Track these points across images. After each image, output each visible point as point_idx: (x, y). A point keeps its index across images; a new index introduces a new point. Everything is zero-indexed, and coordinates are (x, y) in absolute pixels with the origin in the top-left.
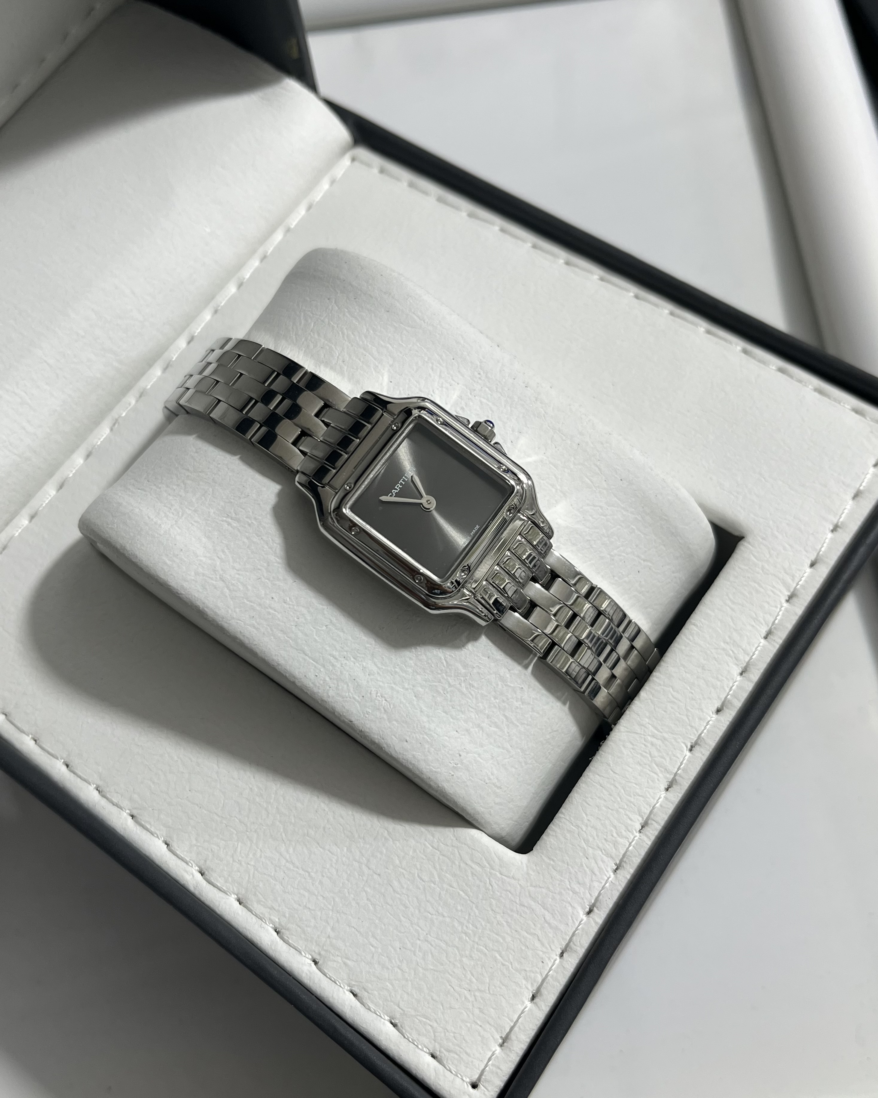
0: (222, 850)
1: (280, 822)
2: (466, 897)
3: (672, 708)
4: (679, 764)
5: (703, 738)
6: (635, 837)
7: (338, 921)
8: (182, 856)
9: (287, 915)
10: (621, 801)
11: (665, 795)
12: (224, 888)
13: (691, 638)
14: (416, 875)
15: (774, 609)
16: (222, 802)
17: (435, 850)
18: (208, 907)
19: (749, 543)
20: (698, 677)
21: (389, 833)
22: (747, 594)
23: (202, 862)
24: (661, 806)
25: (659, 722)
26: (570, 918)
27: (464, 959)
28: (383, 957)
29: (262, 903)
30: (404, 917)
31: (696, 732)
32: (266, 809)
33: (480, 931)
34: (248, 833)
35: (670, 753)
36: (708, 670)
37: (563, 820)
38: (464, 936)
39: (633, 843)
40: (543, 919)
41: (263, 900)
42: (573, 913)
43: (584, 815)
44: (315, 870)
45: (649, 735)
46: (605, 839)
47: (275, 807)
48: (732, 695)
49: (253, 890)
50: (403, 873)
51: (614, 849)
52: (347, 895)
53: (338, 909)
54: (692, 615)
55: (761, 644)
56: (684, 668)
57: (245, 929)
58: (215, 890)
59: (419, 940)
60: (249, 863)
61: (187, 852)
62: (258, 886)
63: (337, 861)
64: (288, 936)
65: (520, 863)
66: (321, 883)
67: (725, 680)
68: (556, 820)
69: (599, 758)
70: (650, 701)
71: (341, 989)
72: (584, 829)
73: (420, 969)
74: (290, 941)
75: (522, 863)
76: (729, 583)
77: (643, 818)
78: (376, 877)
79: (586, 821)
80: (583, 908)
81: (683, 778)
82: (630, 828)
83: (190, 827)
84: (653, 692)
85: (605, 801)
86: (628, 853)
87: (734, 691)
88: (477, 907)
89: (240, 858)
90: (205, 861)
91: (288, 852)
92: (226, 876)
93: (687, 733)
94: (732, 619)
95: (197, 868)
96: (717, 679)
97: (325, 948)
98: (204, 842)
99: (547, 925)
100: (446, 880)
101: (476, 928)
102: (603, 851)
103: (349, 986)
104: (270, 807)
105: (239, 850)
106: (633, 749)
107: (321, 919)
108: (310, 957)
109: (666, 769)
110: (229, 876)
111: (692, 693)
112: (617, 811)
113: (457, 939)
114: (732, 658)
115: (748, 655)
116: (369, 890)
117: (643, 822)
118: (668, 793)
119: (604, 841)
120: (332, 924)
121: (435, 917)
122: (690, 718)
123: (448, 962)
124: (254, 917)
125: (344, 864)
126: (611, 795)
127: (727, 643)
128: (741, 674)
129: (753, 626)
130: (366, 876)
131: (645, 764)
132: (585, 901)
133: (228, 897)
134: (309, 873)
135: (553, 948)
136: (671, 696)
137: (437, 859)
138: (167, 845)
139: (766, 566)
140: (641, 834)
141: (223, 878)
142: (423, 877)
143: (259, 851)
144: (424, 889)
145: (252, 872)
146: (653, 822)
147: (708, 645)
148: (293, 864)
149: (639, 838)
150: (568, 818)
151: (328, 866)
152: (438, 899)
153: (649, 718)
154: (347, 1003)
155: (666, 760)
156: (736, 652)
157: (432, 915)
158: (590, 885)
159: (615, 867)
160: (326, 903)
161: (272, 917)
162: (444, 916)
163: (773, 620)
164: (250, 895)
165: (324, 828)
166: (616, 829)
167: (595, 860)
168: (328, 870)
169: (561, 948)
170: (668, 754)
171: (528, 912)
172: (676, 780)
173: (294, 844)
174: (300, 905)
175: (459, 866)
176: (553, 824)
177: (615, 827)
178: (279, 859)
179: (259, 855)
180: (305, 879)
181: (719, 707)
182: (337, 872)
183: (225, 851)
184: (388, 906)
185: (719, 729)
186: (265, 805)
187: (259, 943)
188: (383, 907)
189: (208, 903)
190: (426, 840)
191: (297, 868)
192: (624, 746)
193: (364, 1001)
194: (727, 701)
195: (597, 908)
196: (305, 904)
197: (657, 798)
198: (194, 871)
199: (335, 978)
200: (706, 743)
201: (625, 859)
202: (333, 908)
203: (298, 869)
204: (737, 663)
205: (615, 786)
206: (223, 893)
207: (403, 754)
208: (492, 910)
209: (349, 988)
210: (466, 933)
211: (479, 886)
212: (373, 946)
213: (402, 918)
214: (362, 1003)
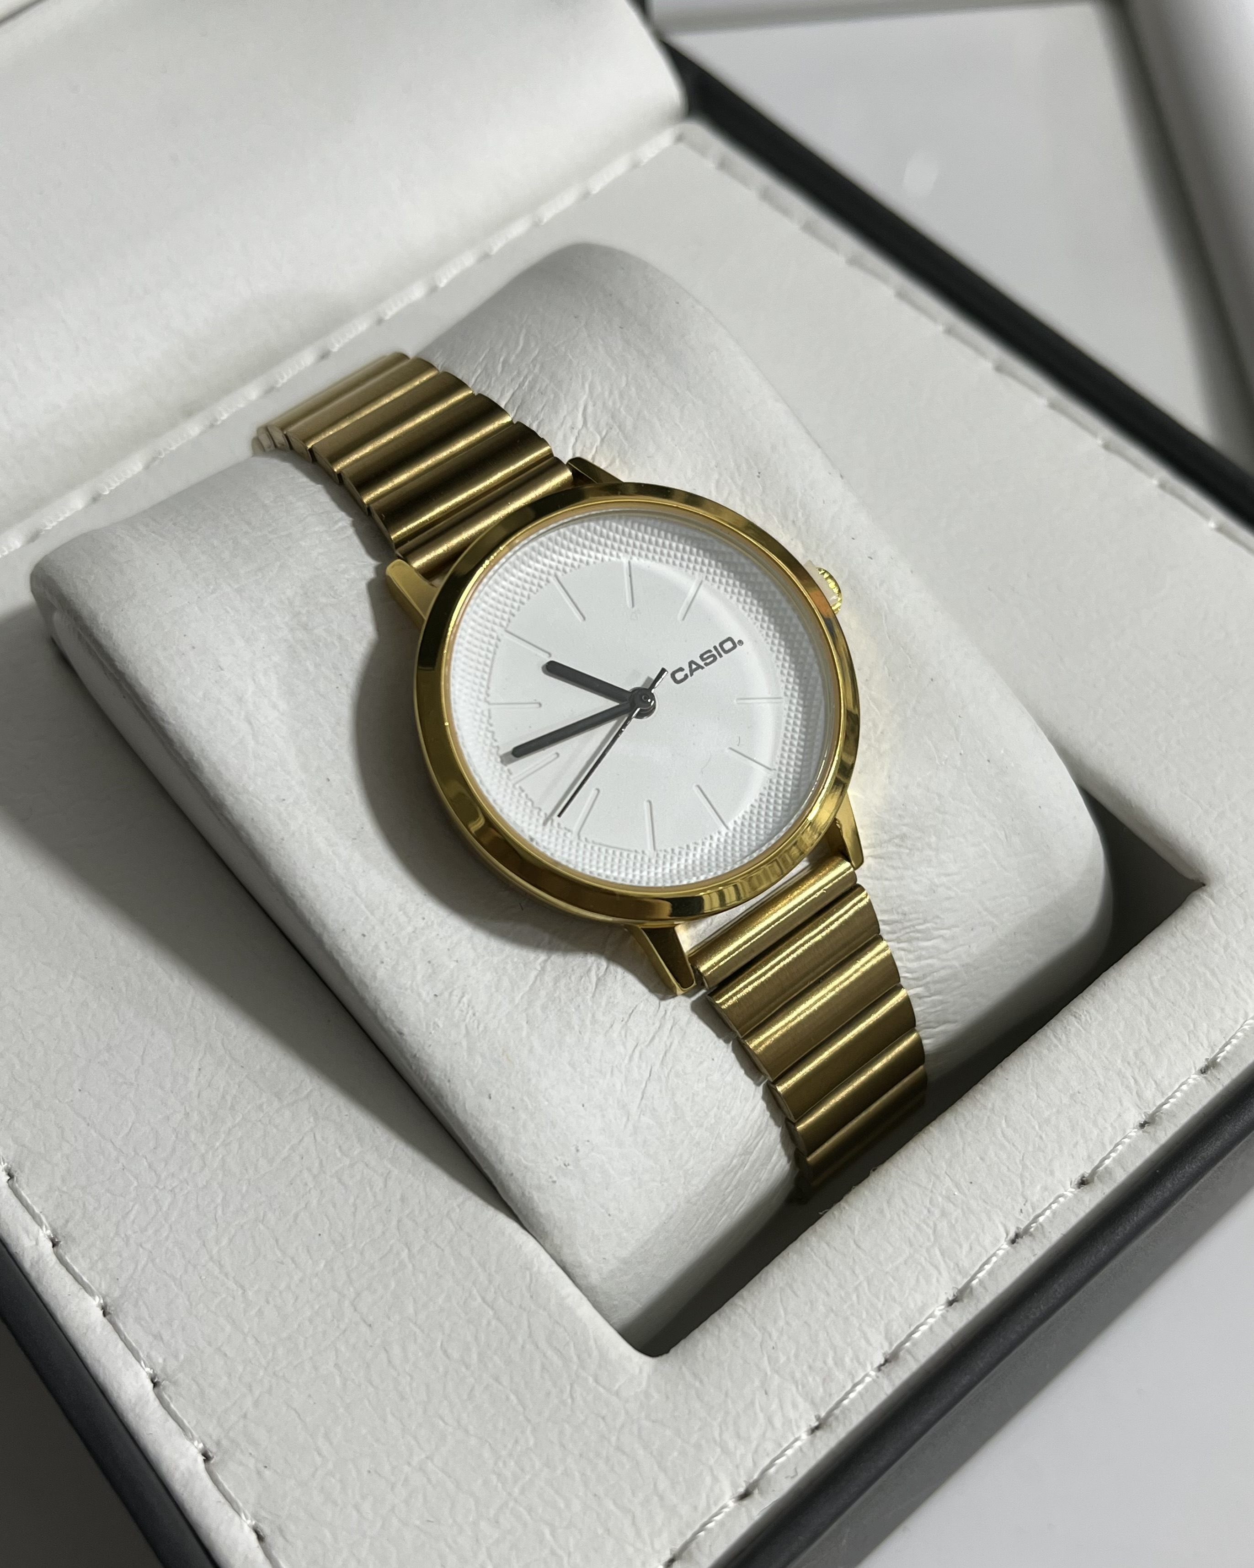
0: (103, 1209)
1: (221, 1185)
2: (520, 1409)
3: (996, 1154)
4: (985, 1259)
5: (1041, 1224)
6: (867, 1375)
7: (270, 1391)
8: (29, 1202)
9: (182, 1357)
10: (859, 1303)
11: (944, 1311)
12: (85, 1279)
13: (1064, 1038)
14: (439, 1344)
15: (1231, 1023)
16: (130, 1124)
17: (486, 1307)
18: (45, 1306)
19: (1212, 896)
20: (1058, 1112)
21: (411, 1256)
22: (1187, 985)
23: (60, 1223)
24: (931, 1328)
25: (967, 1177)
26: (704, 1496)
27: (483, 1524)
28: (333, 1480)
29: (143, 1323)
30: (393, 1415)
31: (1031, 1210)
32: (203, 1157)
33: (528, 1477)
34: (157, 1191)
35: (973, 1237)
36: (1082, 1103)
37: (740, 1311)
38: (494, 1478)
39: (859, 1388)
40: (652, 1486)
41: (147, 1317)
42: (712, 1489)
43: (782, 1312)
44: (256, 1287)
45: (941, 1194)
46: (810, 1367)
47: (220, 1156)
48: (1114, 1159)
49: (135, 1294)
50: (415, 1333)
51: (821, 1390)
52: (301, 1346)
53: (277, 1368)
54: (1075, 1000)
55: (1191, 1081)
56: (1037, 1088)
57: (99, 1361)
58: (68, 1279)
59: (409, 1464)
60: (144, 1245)
61: (40, 1197)
62: (146, 1290)
63: (301, 1281)
64: (172, 1395)
65: (637, 1371)
66: (260, 1313)
67: (1110, 1129)
68: (726, 1308)
69: (836, 1213)
70: (958, 1132)
71: (237, 1518)
72: (775, 1335)
73: (395, 1521)
74: (172, 1406)
75: (641, 1371)
76: (1157, 958)
77: (891, 1344)
78: (363, 1328)
79: (781, 1323)
80: (734, 1485)
81: (985, 1288)
82: (862, 1358)
83: (59, 1155)
84: (969, 1118)
85: (828, 1294)
86: (846, 1402)
87: (1121, 1155)
88: (534, 1430)
89: (129, 1232)
90: (67, 1221)
91: (217, 1241)
92: (96, 1258)
93: (1013, 1208)
94: (1148, 1022)
95: (49, 1232)
96: (1095, 1123)
97: (231, 1434)
98: (74, 1187)
99: (656, 1499)
100: (490, 1365)
101: (522, 1470)
102: (800, 1387)
103: (255, 1516)
104: (211, 1153)
105: (132, 1216)
106: (903, 1211)
107: (240, 1379)
108: (201, 1446)
109: (957, 1265)
110: (100, 1258)
111: (1041, 1137)
112: (846, 1319)
113: (480, 1482)
114: (1131, 1093)
115: (1163, 1094)
116: (343, 1349)
117: (890, 1351)
118: (949, 1309)
119: (805, 1368)
120: (257, 1393)
121: (450, 1430)
122: (1027, 1182)
123: (450, 1521)
124: (121, 1344)
125: (311, 1290)
126: (840, 1286)
127: (1129, 1063)
128: (1142, 1126)
129: (1186, 1045)
130: (347, 1320)
131: (921, 1246)
132: (742, 1472)
133: (86, 1295)
134: (243, 1293)
135: (657, 1546)
136: (1000, 1136)
137: (484, 1322)
138: (11, 1176)
139: (1235, 945)
140: (880, 1374)
141: (88, 1260)
142: (450, 1351)
143: (167, 1226)
144: (446, 1373)
145: (143, 1262)
146: (909, 1357)
147: (1091, 1058)
148: (221, 1266)
149: (874, 1381)
150: (749, 1309)
151: (283, 1286)
152: (465, 1397)
153: (950, 1164)
154: (240, 1549)
155: (961, 1246)
156: (1142, 1084)
157: (446, 1424)
158: (758, 1446)
159: (815, 1424)
160: (258, 1352)
161: (153, 1354)
162: (466, 1431)
163: (1224, 1042)
164: (126, 1304)
165: (296, 1216)
166: (835, 1353)
167: (780, 1401)
168: (280, 1292)
169: (671, 1550)
170: (967, 1238)
171: (628, 1467)
172: (972, 1289)
173: (233, 1231)
174: (210, 1344)
175: (523, 1347)
176: (720, 1315)
177: (834, 1348)
178: (197, 1252)
179: (165, 1235)
180: (234, 1299)
181: (1086, 1175)
182: (297, 1299)
183: (107, 1210)
184: (371, 1389)
185: (1077, 1215)
186: (203, 1148)
187: (115, 1395)
188: (360, 1385)
189: (47, 1298)
190: (474, 1283)
191: (226, 1275)
192: (888, 1203)
193: (274, 1553)
194: (1101, 1168)
195: (761, 1493)
196: (219, 1344)
197: (927, 1315)
198: (41, 1234)
199: (233, 1495)
200: (1045, 1236)
201: (837, 1412)
202: (268, 1363)
203: (228, 1278)
204: (1139, 1103)
205: (854, 1272)
206: (80, 1287)
207: (477, 1119)
208: (562, 1446)
209: (254, 1522)
210: (499, 1475)
211: (548, 1394)
212: (320, 1454)
213: (389, 1417)
214: (268, 1555)
